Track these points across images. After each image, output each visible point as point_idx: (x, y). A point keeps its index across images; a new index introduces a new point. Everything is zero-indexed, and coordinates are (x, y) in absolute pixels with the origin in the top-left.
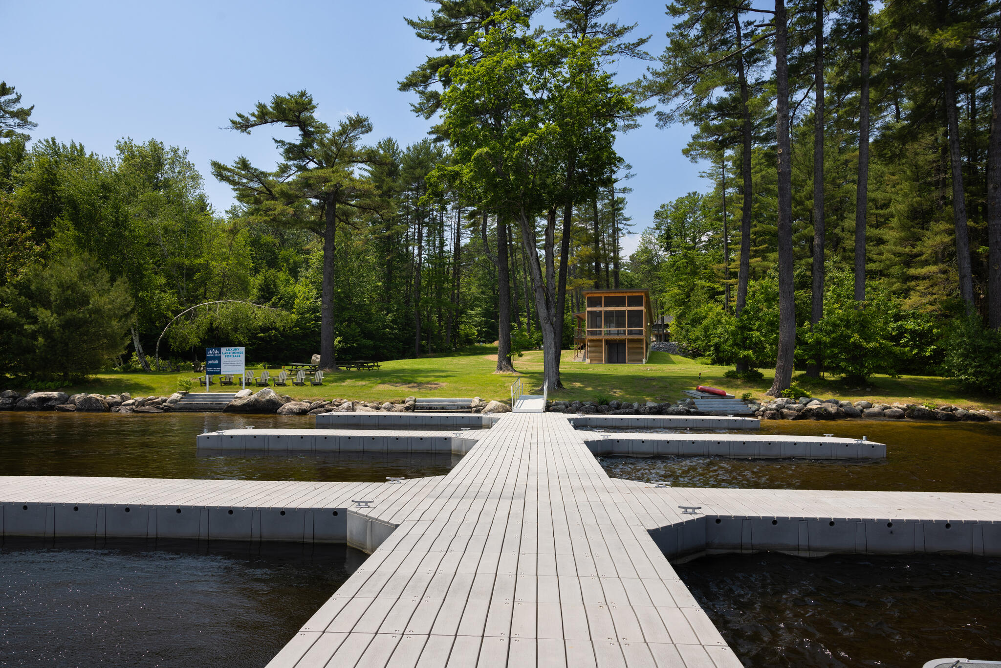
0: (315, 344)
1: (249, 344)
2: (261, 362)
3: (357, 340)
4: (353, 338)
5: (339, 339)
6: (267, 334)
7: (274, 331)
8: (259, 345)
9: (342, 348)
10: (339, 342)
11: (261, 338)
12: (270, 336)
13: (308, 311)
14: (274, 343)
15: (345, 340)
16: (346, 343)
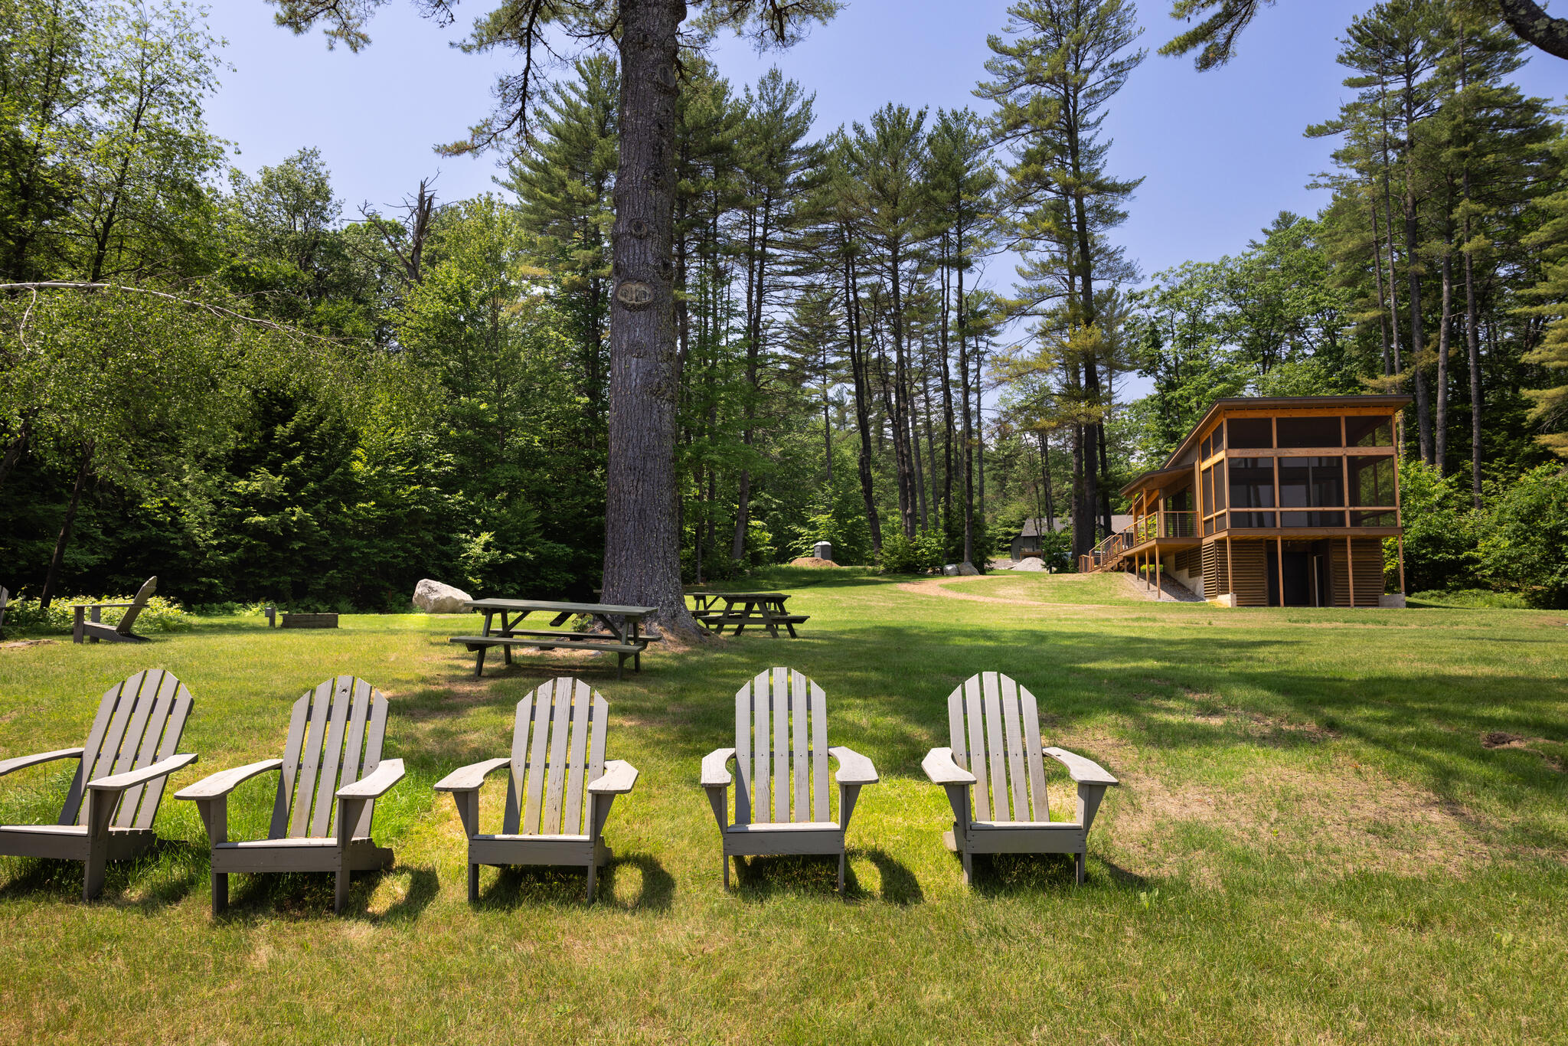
0: (418, 551)
1: (219, 547)
2: (255, 601)
3: (532, 543)
4: (523, 536)
5: (485, 537)
6: (276, 518)
7: (298, 510)
8: (250, 549)
9: (492, 564)
10: (487, 547)
11: (258, 531)
12: (285, 526)
13: (400, 458)
14: (297, 545)
15: (502, 542)
16: (505, 551)
